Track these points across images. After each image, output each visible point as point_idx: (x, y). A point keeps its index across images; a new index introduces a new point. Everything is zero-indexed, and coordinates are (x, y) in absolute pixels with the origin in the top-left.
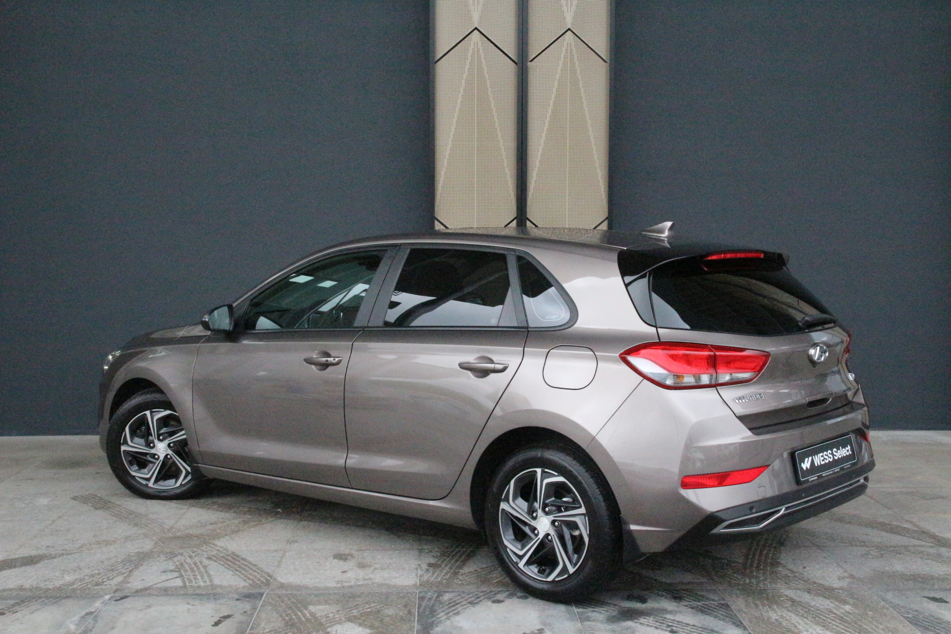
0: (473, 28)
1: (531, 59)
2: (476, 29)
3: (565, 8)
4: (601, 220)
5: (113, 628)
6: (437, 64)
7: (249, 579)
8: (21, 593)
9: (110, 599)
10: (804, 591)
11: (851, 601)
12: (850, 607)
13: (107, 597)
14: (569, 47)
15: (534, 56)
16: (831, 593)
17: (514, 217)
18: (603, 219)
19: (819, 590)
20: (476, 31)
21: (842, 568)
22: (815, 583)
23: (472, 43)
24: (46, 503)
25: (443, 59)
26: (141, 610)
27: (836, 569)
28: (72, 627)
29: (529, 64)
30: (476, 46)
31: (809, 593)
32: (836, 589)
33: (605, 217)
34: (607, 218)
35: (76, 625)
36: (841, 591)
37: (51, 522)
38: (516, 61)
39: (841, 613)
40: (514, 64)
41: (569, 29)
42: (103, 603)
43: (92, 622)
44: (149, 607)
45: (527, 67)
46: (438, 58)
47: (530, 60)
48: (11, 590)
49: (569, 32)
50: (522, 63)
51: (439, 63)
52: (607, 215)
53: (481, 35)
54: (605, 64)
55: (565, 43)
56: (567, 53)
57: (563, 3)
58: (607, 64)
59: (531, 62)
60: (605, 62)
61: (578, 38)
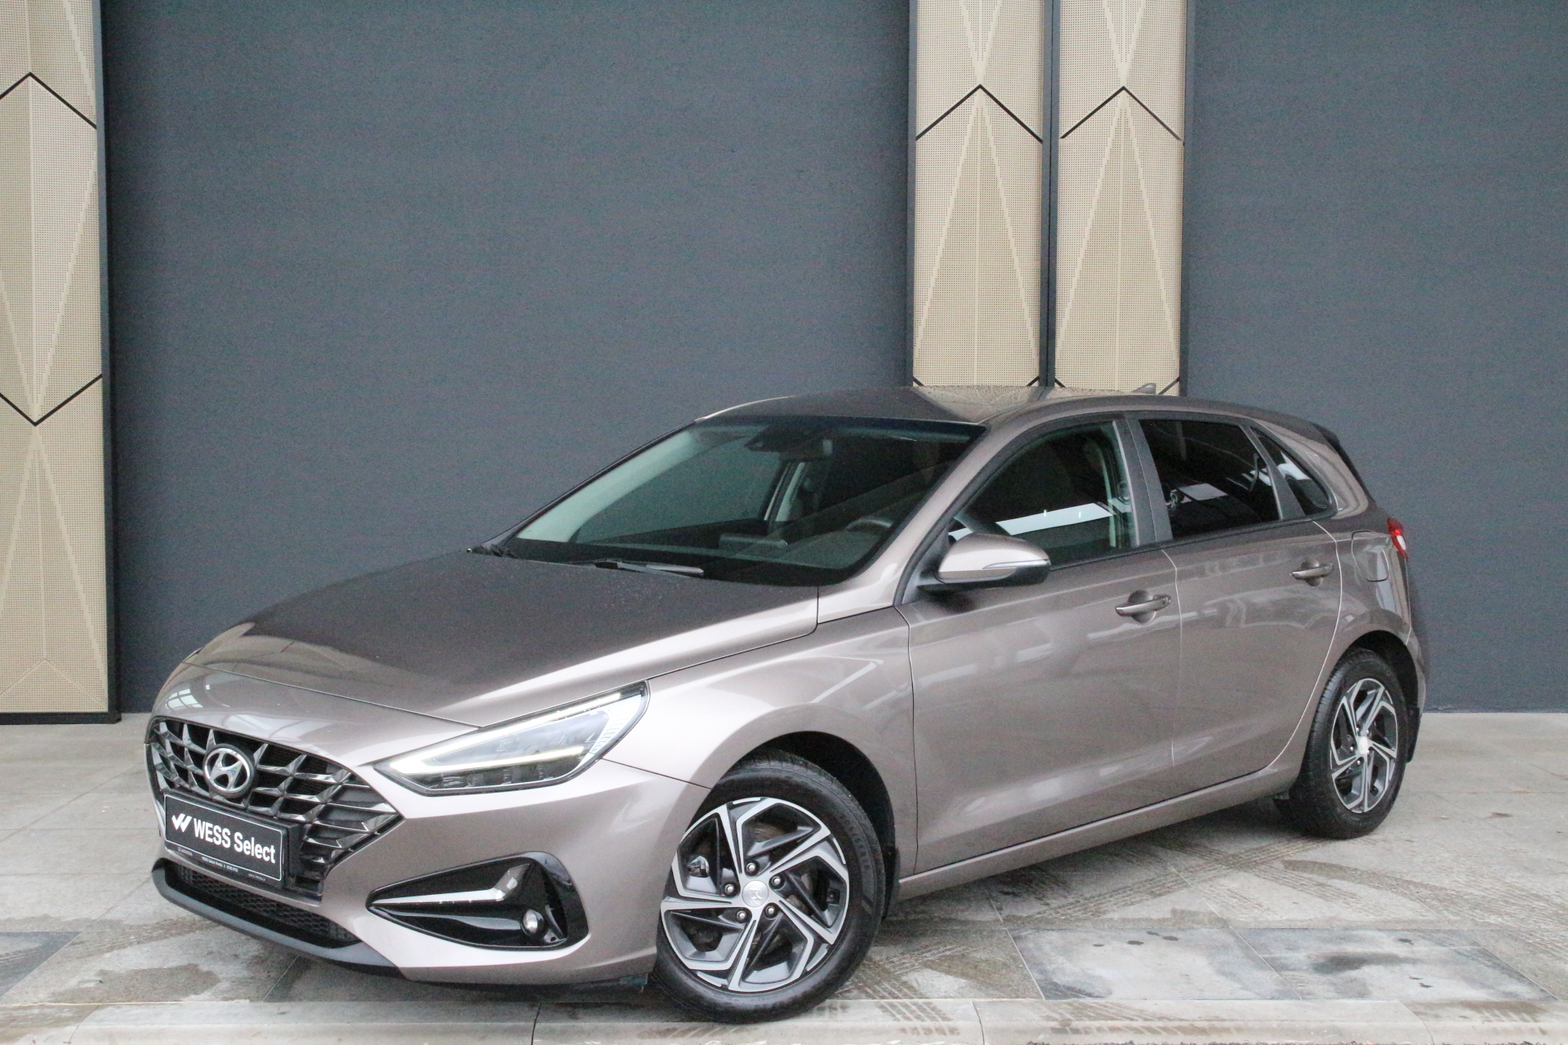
0: (976, 86)
1: (1063, 133)
2: (980, 87)
3: (1117, 57)
4: (1169, 383)
6: (918, 141)
14: (1123, 117)
15: (1069, 129)
17: (1035, 377)
18: (1172, 381)
20: (980, 90)
23: (974, 109)
25: (927, 134)
29: (1061, 141)
30: (979, 114)
33: (1176, 378)
34: (1178, 380)
38: (1041, 137)
40: (1037, 142)
41: (1123, 88)
45: (1057, 143)
46: (920, 132)
47: (1061, 135)
49: (1124, 92)
50: (1049, 140)
51: (921, 139)
52: (1178, 376)
53: (988, 96)
54: (1177, 141)
55: (1117, 110)
56: (1119, 124)
57: (1115, 47)
58: (1181, 143)
59: (1064, 140)
60: (1178, 138)
61: (1136, 102)
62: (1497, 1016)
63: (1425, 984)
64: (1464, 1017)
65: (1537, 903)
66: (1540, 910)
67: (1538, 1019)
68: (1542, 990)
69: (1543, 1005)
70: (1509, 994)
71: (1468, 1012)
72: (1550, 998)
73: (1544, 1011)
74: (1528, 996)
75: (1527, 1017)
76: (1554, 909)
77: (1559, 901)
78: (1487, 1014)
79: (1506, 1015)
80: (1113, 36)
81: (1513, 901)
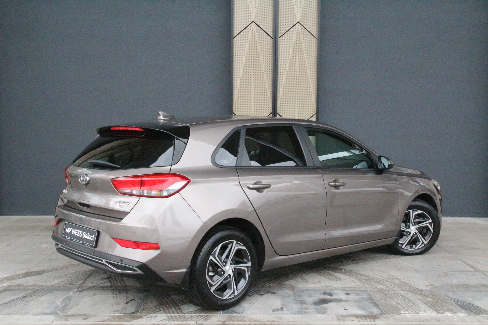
0: (252, 21)
1: (280, 36)
2: (253, 22)
3: (296, 12)
4: (313, 114)
5: (78, 304)
6: (234, 38)
7: (142, 283)
8: (35, 288)
9: (76, 291)
10: (409, 292)
11: (431, 296)
12: (431, 299)
13: (75, 290)
14: (298, 31)
15: (281, 35)
16: (422, 293)
17: (271, 112)
19: (416, 291)
21: (428, 281)
22: (414, 288)
23: (251, 28)
24: (46, 247)
25: (237, 36)
26: (91, 296)
27: (425, 282)
28: (59, 304)
29: (279, 39)
30: (253, 30)
31: (411, 292)
32: (424, 291)
35: (61, 303)
36: (426, 292)
37: (48, 255)
38: (273, 37)
39: (426, 302)
40: (272, 39)
41: (298, 22)
42: (73, 293)
43: (68, 302)
44: (95, 295)
45: (278, 41)
46: (235, 35)
47: (279, 37)
48: (30, 286)
49: (298, 23)
50: (275, 38)
51: (235, 38)
52: (316, 112)
53: (256, 25)
54: (316, 39)
55: (296, 29)
56: (297, 34)
57: (296, 9)
58: (317, 39)
59: (280, 38)
60: (316, 38)
61: (302, 27)
62: (363, 320)
63: (346, 309)
64: (352, 320)
65: (396, 281)
66: (395, 283)
67: (375, 321)
68: (382, 311)
69: (379, 316)
70: (371, 312)
71: (355, 319)
72: (383, 313)
73: (378, 318)
74: (376, 313)
75: (372, 320)
76: (400, 283)
77: (403, 280)
78: (360, 319)
79: (366, 319)
80: (295, 6)
81: (389, 280)
